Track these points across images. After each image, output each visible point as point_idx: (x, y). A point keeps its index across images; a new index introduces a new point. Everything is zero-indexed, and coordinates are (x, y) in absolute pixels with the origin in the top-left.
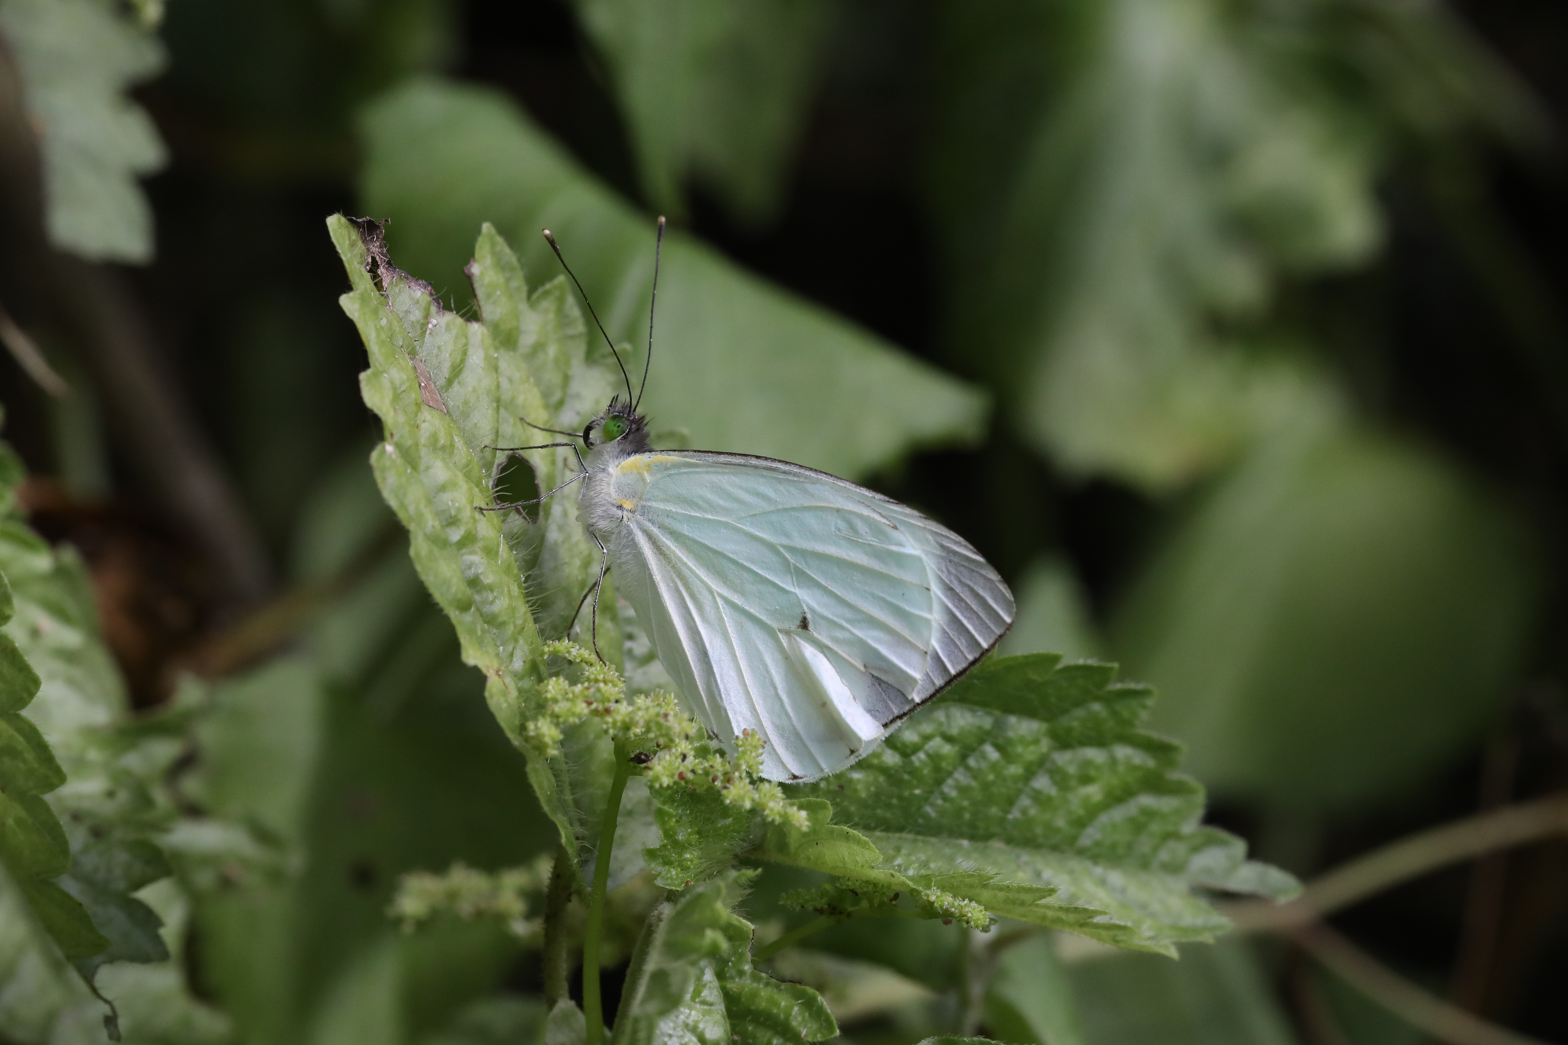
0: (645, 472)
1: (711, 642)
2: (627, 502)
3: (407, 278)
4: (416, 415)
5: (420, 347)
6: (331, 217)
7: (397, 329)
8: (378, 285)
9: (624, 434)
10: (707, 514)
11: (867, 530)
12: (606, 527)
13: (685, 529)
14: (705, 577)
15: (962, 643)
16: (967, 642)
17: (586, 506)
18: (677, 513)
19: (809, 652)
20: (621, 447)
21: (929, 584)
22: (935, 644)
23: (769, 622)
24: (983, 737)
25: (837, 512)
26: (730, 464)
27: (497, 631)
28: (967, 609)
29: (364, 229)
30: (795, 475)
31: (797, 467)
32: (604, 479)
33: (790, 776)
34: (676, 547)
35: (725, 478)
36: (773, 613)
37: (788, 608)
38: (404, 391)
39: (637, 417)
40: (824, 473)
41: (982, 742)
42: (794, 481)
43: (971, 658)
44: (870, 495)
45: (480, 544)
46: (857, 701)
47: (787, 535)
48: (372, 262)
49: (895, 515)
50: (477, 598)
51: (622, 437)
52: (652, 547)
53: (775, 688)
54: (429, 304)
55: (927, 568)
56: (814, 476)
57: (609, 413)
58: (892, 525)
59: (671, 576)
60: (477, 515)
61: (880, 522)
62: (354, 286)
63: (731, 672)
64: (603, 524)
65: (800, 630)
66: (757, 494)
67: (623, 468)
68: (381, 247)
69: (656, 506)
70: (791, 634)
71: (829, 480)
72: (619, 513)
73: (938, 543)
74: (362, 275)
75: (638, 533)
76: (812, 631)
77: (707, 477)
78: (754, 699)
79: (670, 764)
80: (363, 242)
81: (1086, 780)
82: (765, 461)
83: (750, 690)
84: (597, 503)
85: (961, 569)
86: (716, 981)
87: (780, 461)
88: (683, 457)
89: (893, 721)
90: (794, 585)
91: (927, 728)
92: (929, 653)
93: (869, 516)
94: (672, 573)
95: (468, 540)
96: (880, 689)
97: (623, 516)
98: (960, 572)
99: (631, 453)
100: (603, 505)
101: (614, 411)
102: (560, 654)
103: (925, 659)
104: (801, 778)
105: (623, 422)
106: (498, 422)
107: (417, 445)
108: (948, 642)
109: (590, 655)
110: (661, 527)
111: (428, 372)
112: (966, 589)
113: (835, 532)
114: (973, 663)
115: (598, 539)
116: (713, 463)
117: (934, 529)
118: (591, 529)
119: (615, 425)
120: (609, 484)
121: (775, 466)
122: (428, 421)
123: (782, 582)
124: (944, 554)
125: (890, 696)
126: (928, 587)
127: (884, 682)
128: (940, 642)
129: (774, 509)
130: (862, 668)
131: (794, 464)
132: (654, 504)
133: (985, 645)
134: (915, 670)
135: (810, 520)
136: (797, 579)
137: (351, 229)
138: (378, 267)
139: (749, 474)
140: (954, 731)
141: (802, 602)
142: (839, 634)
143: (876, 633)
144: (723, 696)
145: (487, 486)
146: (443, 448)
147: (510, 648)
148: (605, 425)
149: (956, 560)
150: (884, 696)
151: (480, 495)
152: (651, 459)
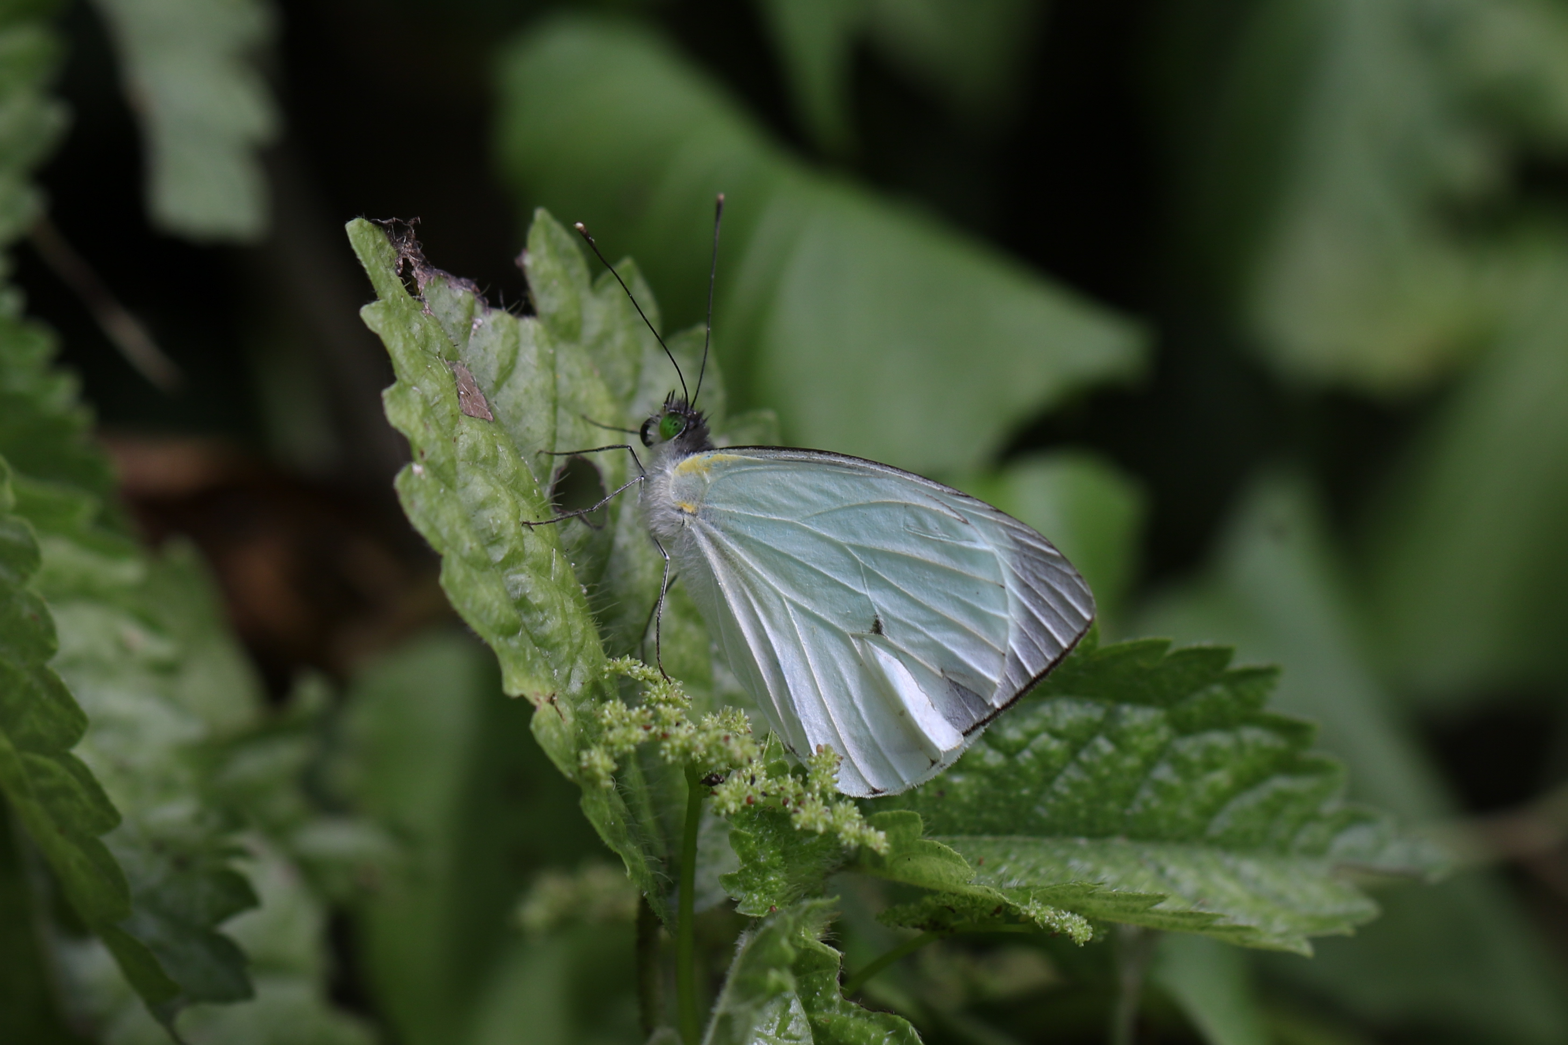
0: (704, 472)
1: (782, 651)
2: (688, 505)
3: (447, 278)
4: (453, 428)
5: (463, 350)
6: (351, 222)
7: (434, 335)
8: (412, 288)
9: (681, 433)
10: (771, 514)
11: (937, 526)
12: (666, 533)
13: (749, 532)
14: (773, 582)
15: (1040, 643)
16: (1046, 641)
17: (645, 511)
18: (740, 514)
19: (883, 657)
20: (678, 446)
21: (1003, 581)
22: (1013, 644)
23: (841, 627)
24: (1094, 730)
25: (905, 507)
26: (792, 461)
27: (550, 653)
28: (1044, 607)
29: (391, 230)
30: (860, 469)
31: (862, 461)
32: (662, 482)
33: (871, 790)
34: (741, 550)
35: (788, 475)
36: (845, 617)
37: (860, 612)
38: (438, 403)
39: (695, 413)
40: (889, 466)
41: (1092, 735)
42: (859, 476)
43: (1050, 659)
44: (939, 489)
45: (530, 561)
46: (935, 708)
47: (855, 534)
48: (403, 265)
49: (966, 509)
50: (526, 620)
51: (679, 436)
52: (716, 552)
53: (851, 698)
54: (473, 304)
55: (1001, 564)
56: (880, 470)
57: (665, 410)
58: (962, 520)
59: (737, 581)
60: (525, 531)
61: (949, 516)
62: (378, 295)
63: (804, 681)
64: (663, 530)
65: (873, 634)
66: (822, 491)
67: (681, 469)
68: (413, 247)
69: (718, 508)
70: (864, 639)
71: (895, 474)
72: (680, 516)
73: (1010, 537)
74: (391, 281)
75: (701, 537)
76: (885, 635)
77: (768, 475)
78: (829, 710)
79: (738, 787)
80: (392, 244)
81: (1211, 766)
82: (828, 456)
83: (825, 701)
84: (655, 508)
85: (1037, 564)
86: (804, 1012)
87: (843, 456)
88: (744, 455)
89: (975, 727)
90: (865, 586)
91: (1031, 724)
92: (1007, 654)
93: (938, 510)
94: (738, 578)
95: (514, 559)
96: (959, 696)
97: (684, 520)
98: (1036, 568)
99: (690, 453)
100: (663, 509)
101: (671, 409)
102: (622, 673)
103: (1003, 662)
104: (882, 792)
105: (680, 420)
106: (555, 422)
107: (453, 461)
108: (1027, 643)
109: (654, 672)
110: (725, 530)
111: (472, 377)
112: (1042, 585)
113: (904, 529)
114: (1055, 663)
115: (661, 545)
116: (774, 460)
117: (1006, 523)
118: (653, 534)
119: (671, 424)
120: (667, 487)
121: (838, 461)
122: (466, 433)
123: (852, 584)
124: (1018, 549)
125: (969, 702)
126: (1003, 585)
127: (962, 687)
128: (1018, 642)
129: (840, 507)
130: (939, 673)
131: (858, 458)
132: (716, 506)
133: (1065, 645)
134: (993, 673)
135: (878, 517)
136: (868, 580)
137: (377, 232)
138: (412, 268)
139: (812, 471)
140: (1061, 726)
141: (873, 604)
142: (913, 638)
143: (952, 635)
144: (797, 708)
145: (540, 494)
146: (485, 461)
147: (567, 670)
148: (661, 424)
149: (1030, 554)
150: (964, 703)
151: (529, 508)
152: (710, 458)
